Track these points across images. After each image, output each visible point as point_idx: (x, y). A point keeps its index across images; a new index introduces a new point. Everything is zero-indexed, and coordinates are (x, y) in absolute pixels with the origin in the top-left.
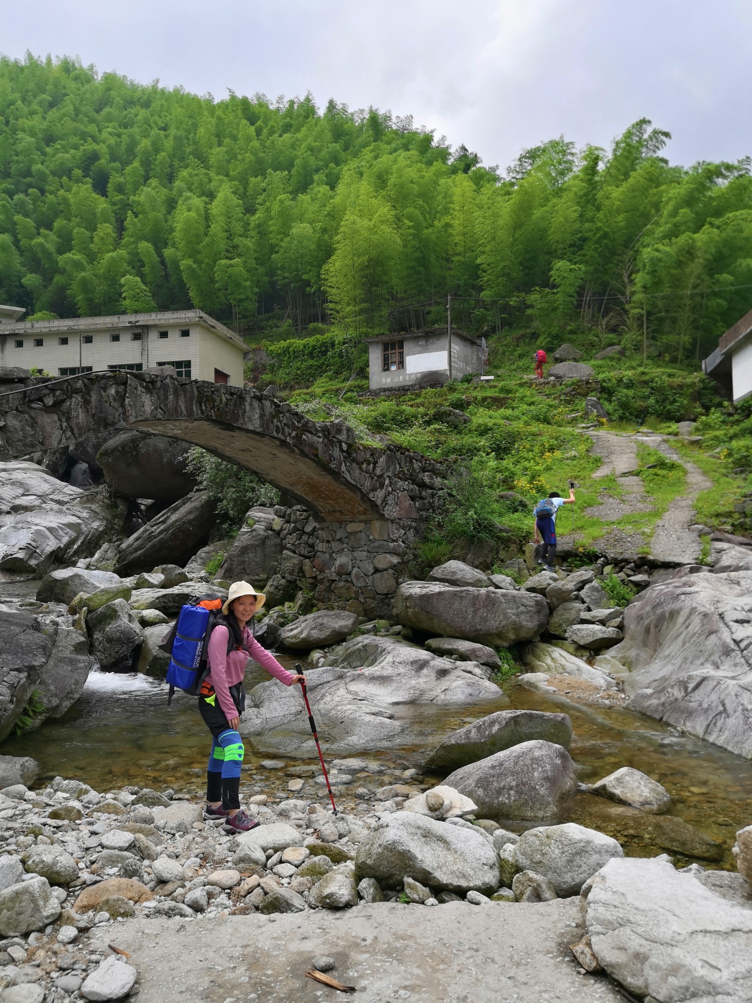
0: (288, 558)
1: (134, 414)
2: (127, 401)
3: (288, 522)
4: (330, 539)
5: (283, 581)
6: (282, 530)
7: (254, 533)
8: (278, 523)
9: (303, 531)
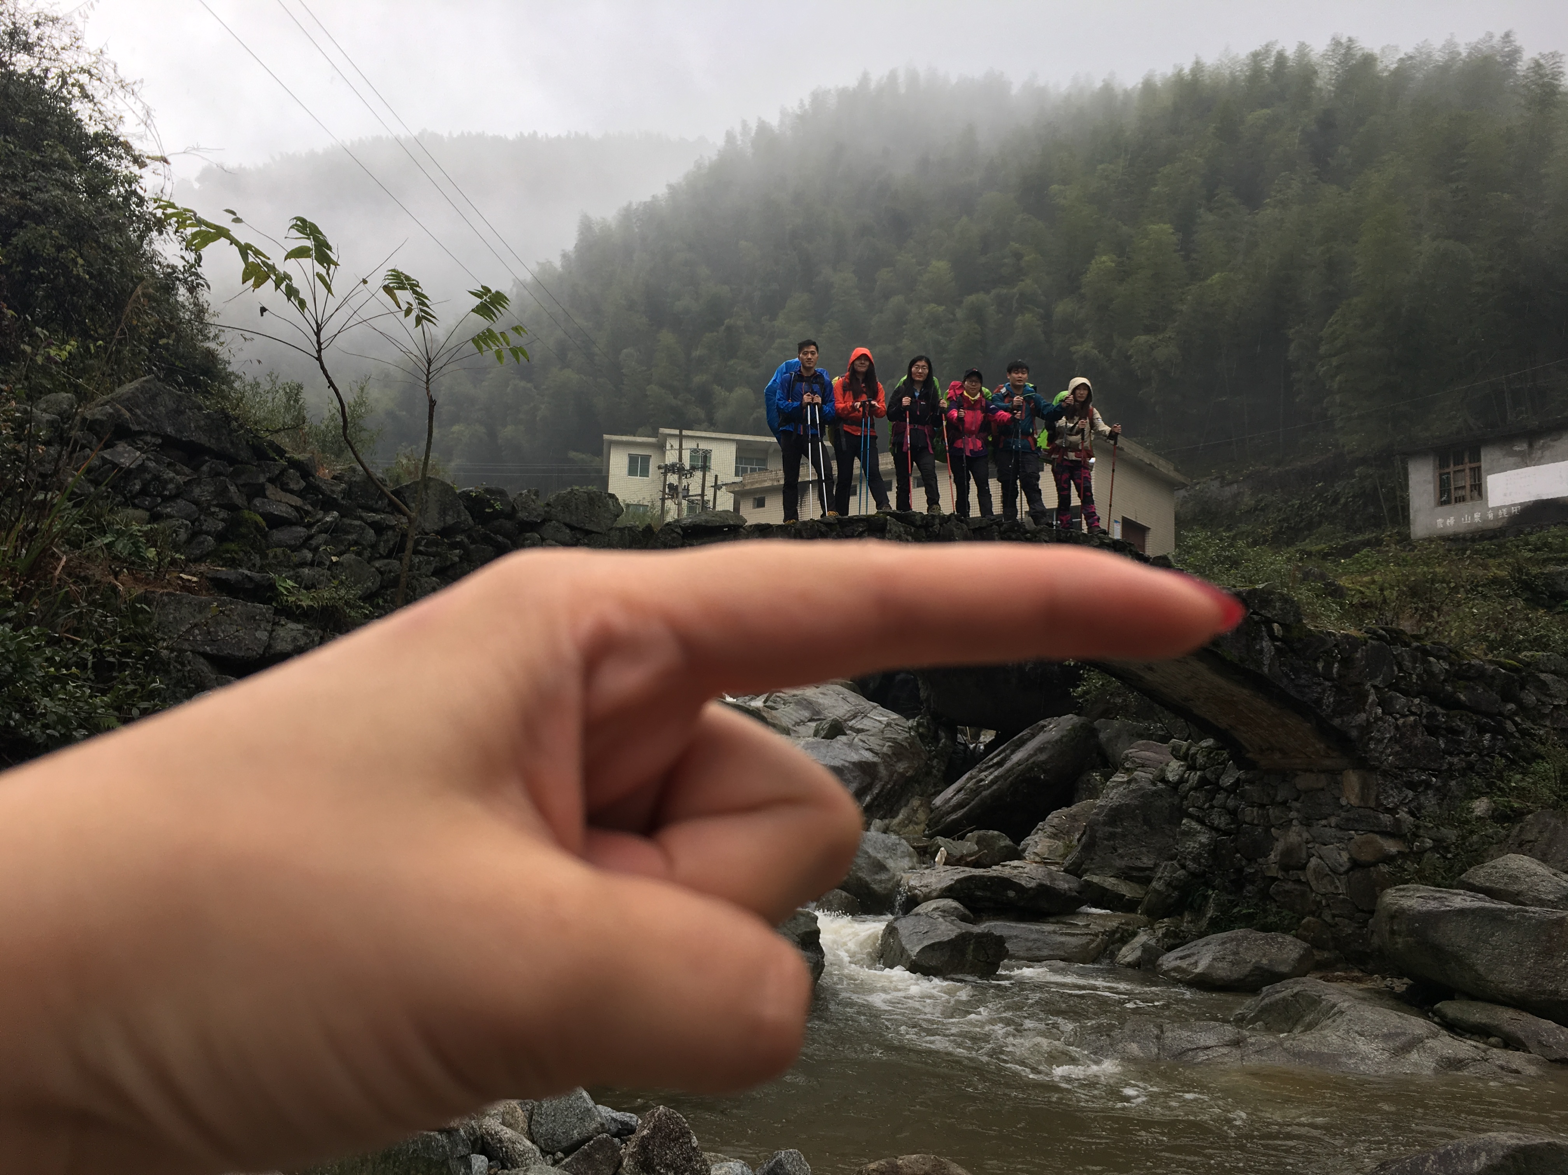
0: (1189, 834)
3: (1191, 768)
4: (1266, 800)
5: (1181, 873)
6: (1182, 780)
7: (1133, 786)
8: (1174, 769)
9: (1217, 783)
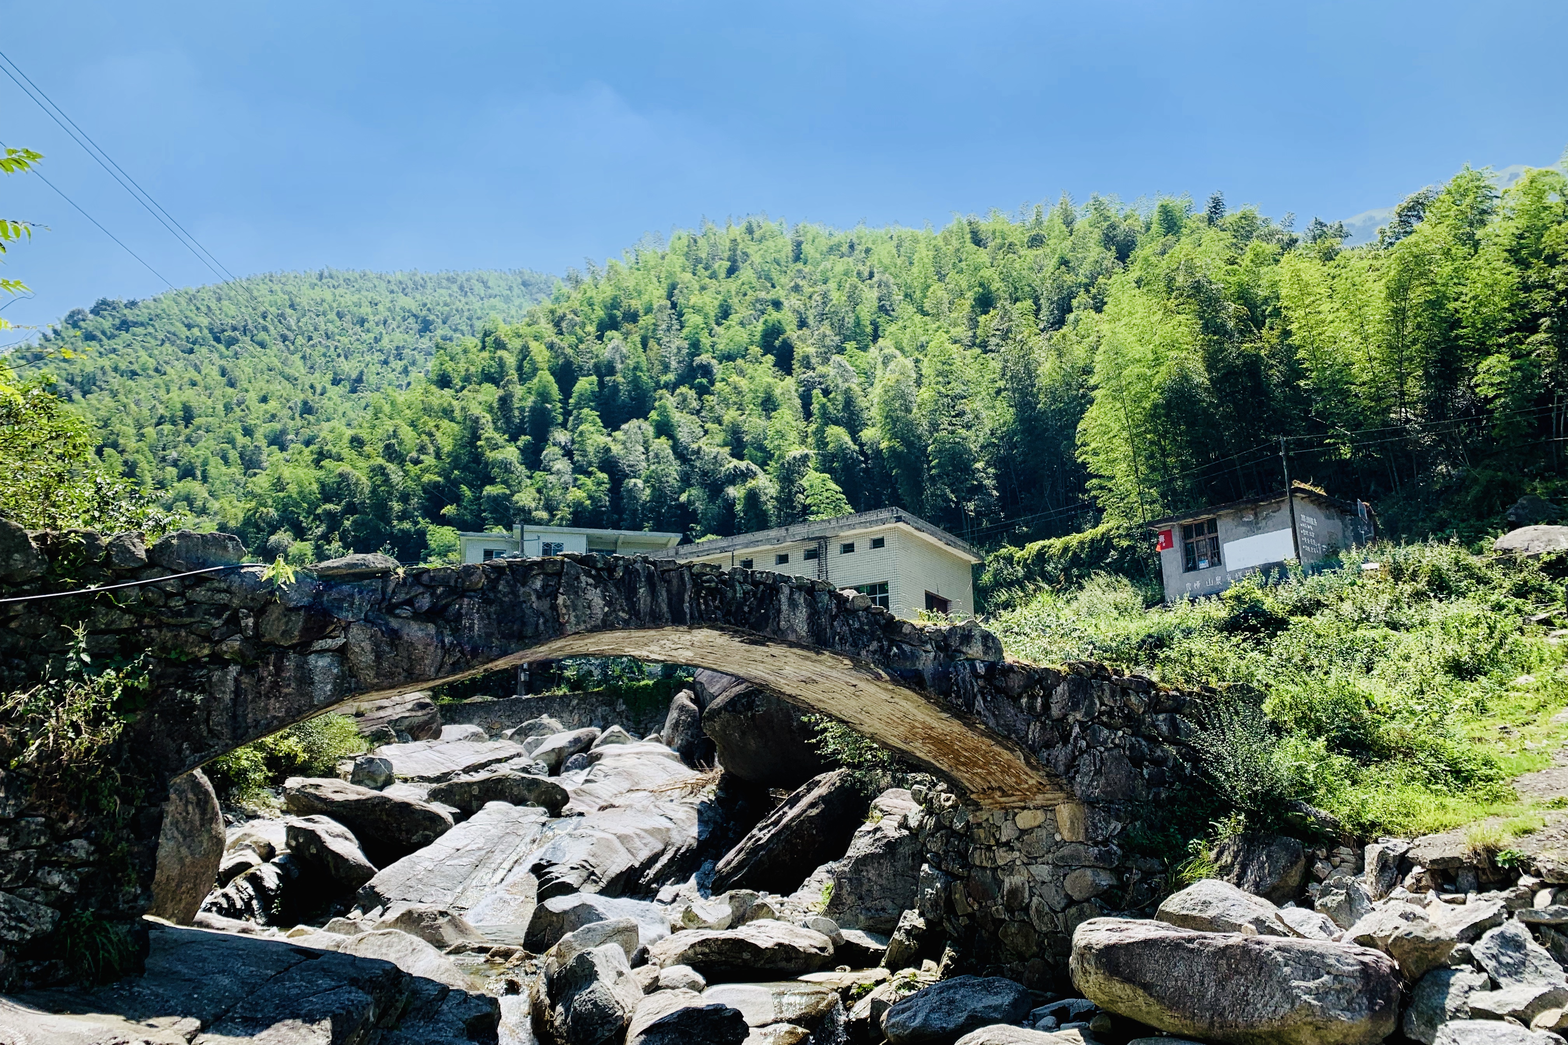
0: (927, 880)
1: (573, 619)
2: (560, 600)
3: (930, 812)
4: (992, 842)
5: (920, 921)
6: (921, 826)
7: (878, 835)
8: (915, 815)
9: (951, 828)
